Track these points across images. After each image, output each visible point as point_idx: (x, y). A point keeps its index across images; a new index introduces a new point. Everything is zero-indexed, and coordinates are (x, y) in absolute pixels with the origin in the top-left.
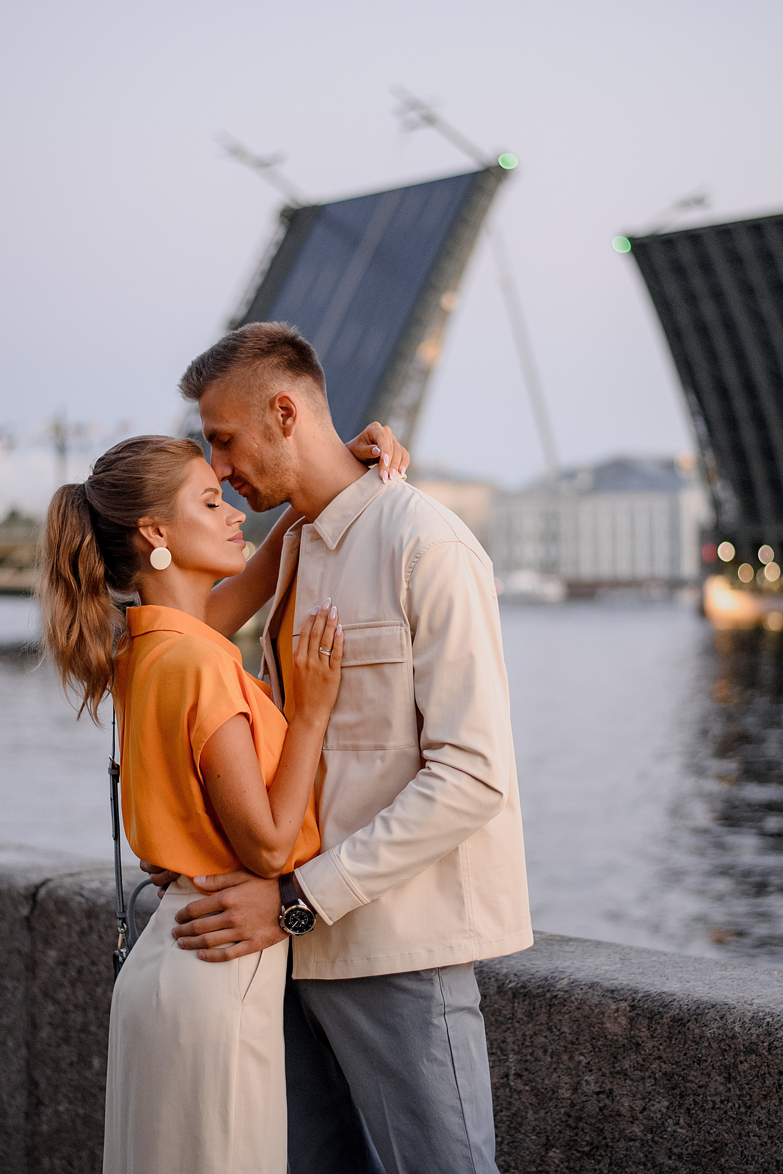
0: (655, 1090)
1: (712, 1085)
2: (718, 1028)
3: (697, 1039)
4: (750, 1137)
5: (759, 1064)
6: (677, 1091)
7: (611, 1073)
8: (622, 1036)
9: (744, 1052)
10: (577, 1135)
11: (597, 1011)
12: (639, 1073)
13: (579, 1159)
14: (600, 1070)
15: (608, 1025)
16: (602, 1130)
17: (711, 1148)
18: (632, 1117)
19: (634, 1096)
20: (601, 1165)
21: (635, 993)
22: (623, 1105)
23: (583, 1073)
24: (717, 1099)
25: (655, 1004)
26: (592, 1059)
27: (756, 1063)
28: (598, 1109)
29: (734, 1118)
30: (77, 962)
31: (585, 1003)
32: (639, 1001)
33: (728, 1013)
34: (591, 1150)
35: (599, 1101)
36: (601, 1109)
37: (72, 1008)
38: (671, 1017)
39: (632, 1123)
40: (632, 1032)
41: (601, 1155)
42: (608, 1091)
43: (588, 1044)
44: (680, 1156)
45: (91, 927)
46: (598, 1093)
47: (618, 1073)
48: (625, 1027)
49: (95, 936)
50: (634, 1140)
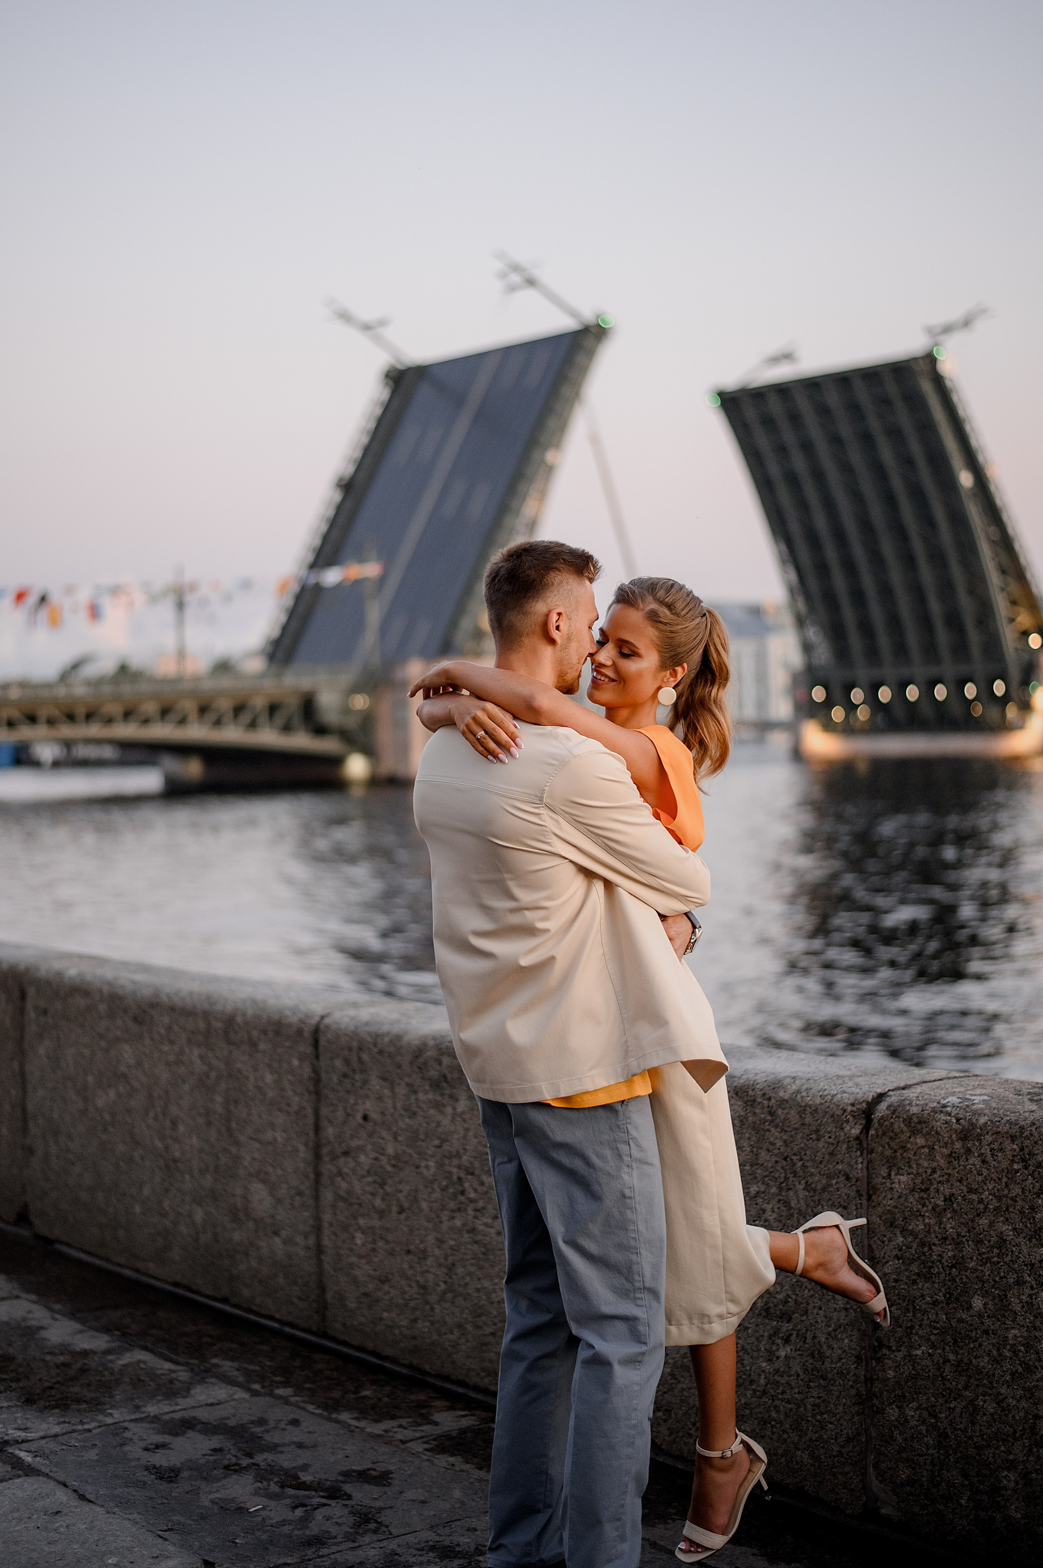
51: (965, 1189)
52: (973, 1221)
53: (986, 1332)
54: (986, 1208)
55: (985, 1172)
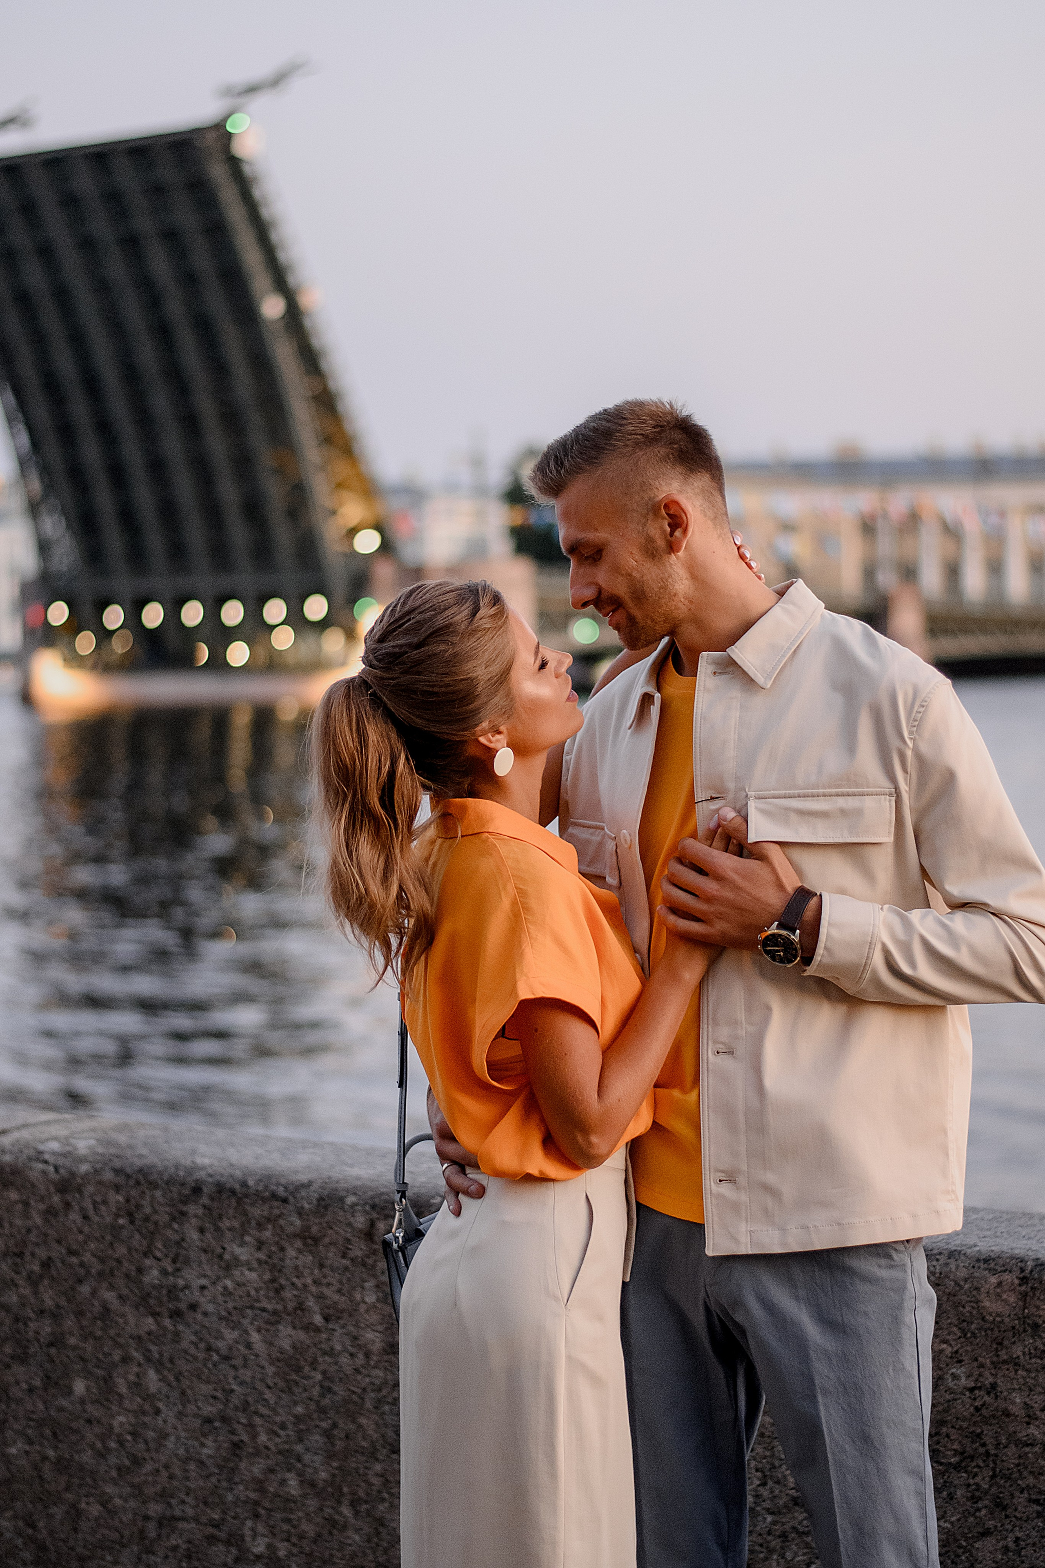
7: (993, 1363)
8: (1009, 1315)
11: (967, 1286)
12: (1039, 1361)
14: (976, 1360)
15: (987, 1304)
16: (979, 1436)
18: (1029, 1416)
19: (1031, 1390)
20: (978, 1479)
21: (1021, 1261)
22: (1013, 1403)
23: (947, 1365)
26: (962, 1347)
28: (972, 1409)
30: (42, 1253)
31: (947, 1277)
32: (1031, 1271)
34: (961, 1461)
35: (975, 1399)
36: (977, 1409)
37: (32, 1315)
39: (1028, 1423)
40: (1026, 1311)
41: (978, 1466)
42: (989, 1386)
43: (955, 1329)
45: (68, 1205)
46: (972, 1390)
47: (1005, 1362)
48: (1014, 1305)
49: (75, 1216)
50: (1032, 1445)
51: (63, 1251)
52: (72, 1288)
53: (89, 1421)
54: (88, 1272)
55: (86, 1229)
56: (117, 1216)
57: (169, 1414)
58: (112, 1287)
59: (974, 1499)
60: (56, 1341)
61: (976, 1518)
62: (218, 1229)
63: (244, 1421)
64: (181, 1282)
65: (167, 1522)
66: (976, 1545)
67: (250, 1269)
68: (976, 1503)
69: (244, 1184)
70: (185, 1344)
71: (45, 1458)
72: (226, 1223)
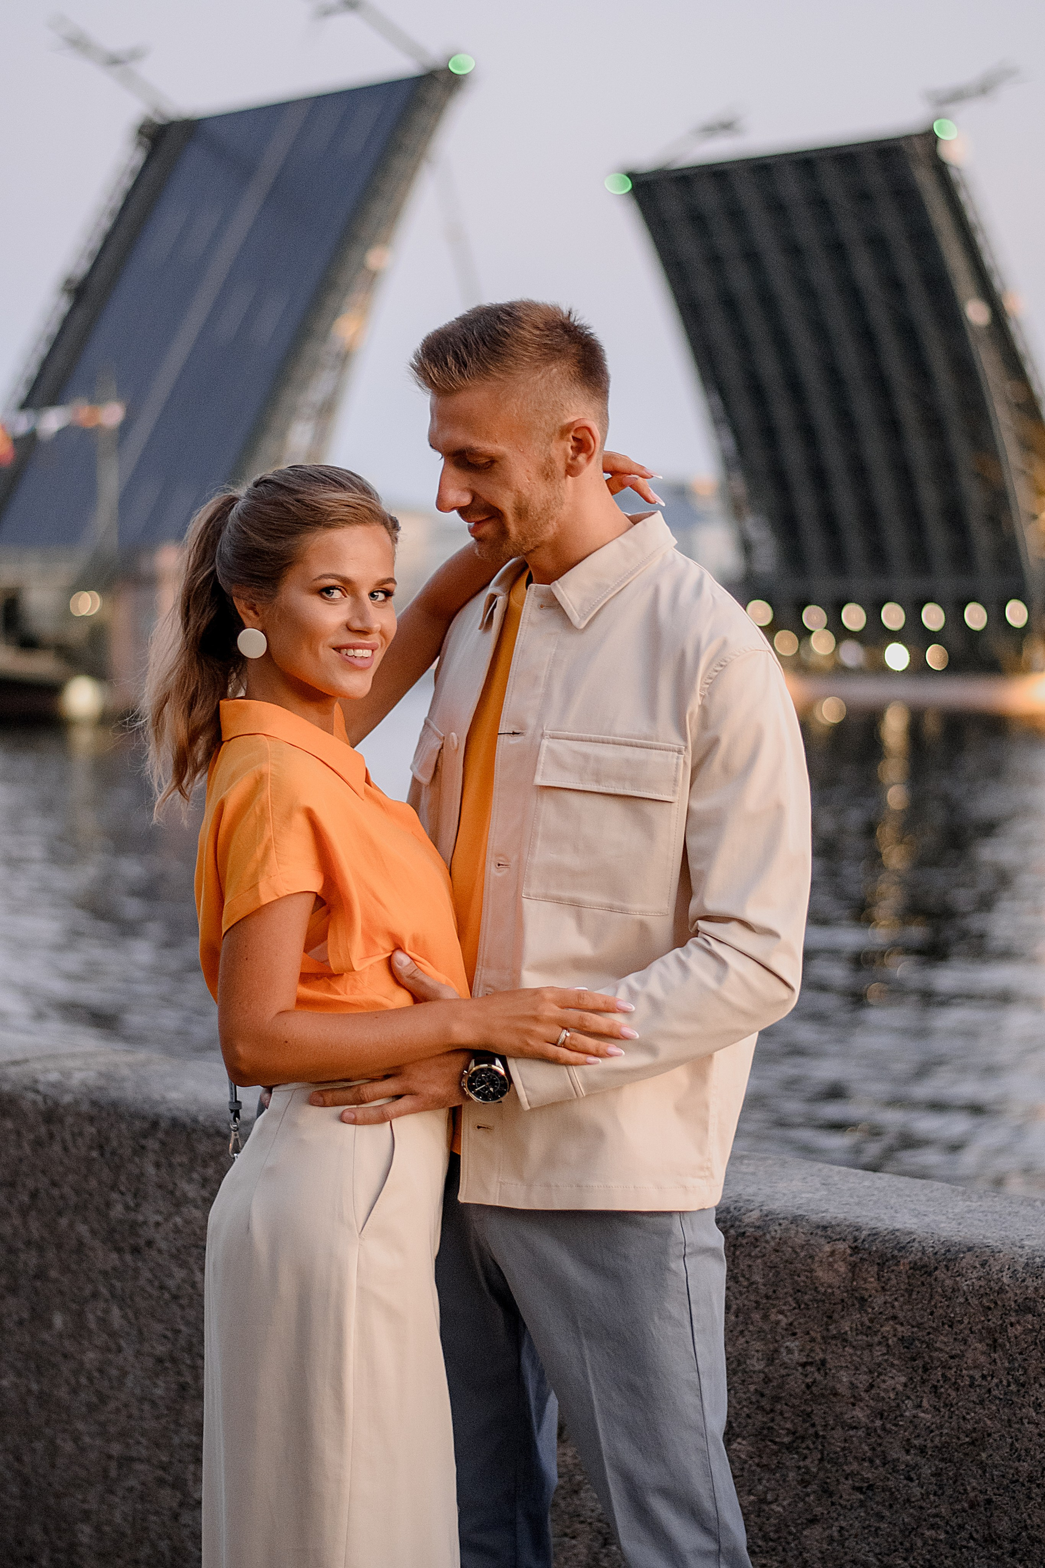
0: (886, 1361)
1: (969, 1355)
2: (979, 1279)
3: (949, 1293)
4: (1023, 1424)
5: (1037, 1327)
6: (919, 1363)
7: (823, 1338)
8: (839, 1287)
9: (1016, 1311)
10: (773, 1420)
11: (802, 1254)
12: (864, 1337)
13: (776, 1454)
14: (808, 1333)
15: (820, 1273)
16: (809, 1415)
17: (967, 1439)
18: (854, 1396)
19: (857, 1369)
20: (808, 1462)
21: (857, 1230)
22: (840, 1382)
23: (783, 1338)
24: (977, 1375)
25: (887, 1245)
26: (796, 1319)
27: (1033, 1325)
28: (803, 1386)
29: (1001, 1399)
30: (30, 1183)
31: (785, 1243)
32: (864, 1240)
33: (992, 1259)
34: (794, 1442)
35: (806, 1376)
36: (808, 1387)
37: (21, 1245)
38: (910, 1263)
39: (854, 1405)
40: (855, 1283)
41: (808, 1448)
42: (819, 1362)
43: (790, 1299)
44: (922, 1450)
45: (51, 1136)
46: (804, 1365)
47: (834, 1337)
48: (844, 1276)
49: (57, 1148)
50: (855, 1428)
51: (47, 1182)
52: (54, 1220)
53: (65, 1356)
54: (67, 1205)
55: (66, 1161)
56: (91, 1148)
57: (129, 1352)
58: (85, 1221)
59: (804, 1483)
60: (41, 1274)
61: (805, 1503)
62: (171, 1165)
63: (188, 1362)
64: (140, 1218)
65: (126, 1461)
66: (805, 1533)
67: (196, 1207)
68: (805, 1487)
69: (195, 1120)
70: (142, 1282)
71: (29, 1391)
72: (177, 1159)
